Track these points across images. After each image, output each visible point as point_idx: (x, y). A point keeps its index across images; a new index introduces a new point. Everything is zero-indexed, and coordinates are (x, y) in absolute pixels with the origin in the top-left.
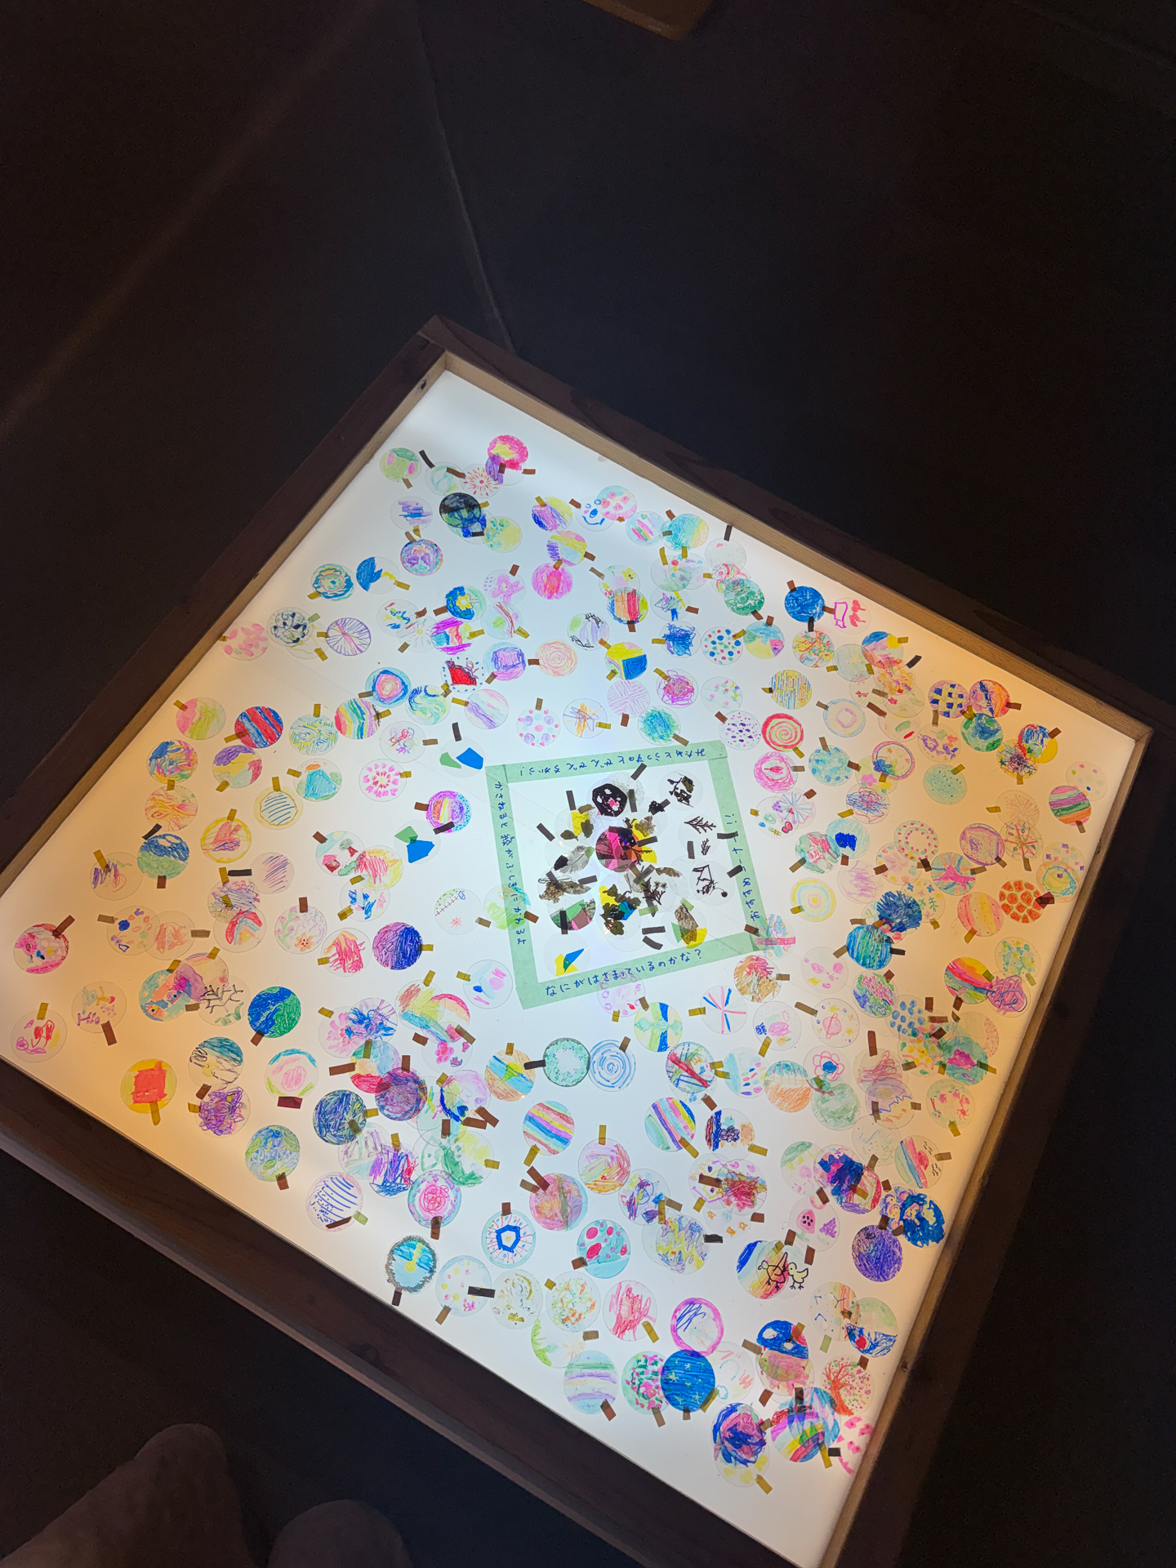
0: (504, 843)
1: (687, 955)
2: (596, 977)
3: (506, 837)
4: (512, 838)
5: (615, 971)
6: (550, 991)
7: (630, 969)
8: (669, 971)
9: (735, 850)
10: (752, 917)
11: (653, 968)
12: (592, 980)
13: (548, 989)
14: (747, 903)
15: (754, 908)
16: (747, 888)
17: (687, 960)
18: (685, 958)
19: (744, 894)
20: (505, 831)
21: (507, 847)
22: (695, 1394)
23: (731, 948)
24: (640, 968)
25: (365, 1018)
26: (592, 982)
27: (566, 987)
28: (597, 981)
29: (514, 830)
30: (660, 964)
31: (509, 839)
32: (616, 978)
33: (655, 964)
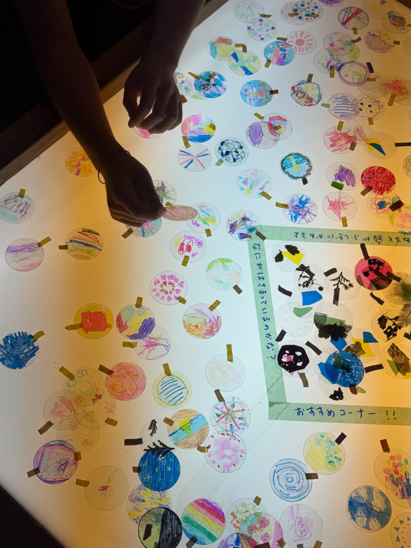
0: (375, 237)
1: (272, 348)
2: (263, 278)
3: (380, 239)
4: (379, 242)
5: (265, 292)
6: (257, 246)
7: (266, 303)
8: (261, 331)
9: (361, 411)
10: (298, 409)
11: (265, 321)
12: (261, 275)
13: (258, 245)
14: (311, 408)
15: (307, 413)
16: (326, 413)
17: (268, 348)
18: (270, 346)
19: (320, 408)
20: (385, 239)
21: (372, 238)
22: (150, 476)
23: (273, 384)
24: (265, 310)
25: (303, 205)
26: (259, 275)
27: (258, 257)
28: (260, 278)
29: (386, 245)
30: (267, 326)
31: (378, 240)
32: (261, 292)
33: (267, 323)
